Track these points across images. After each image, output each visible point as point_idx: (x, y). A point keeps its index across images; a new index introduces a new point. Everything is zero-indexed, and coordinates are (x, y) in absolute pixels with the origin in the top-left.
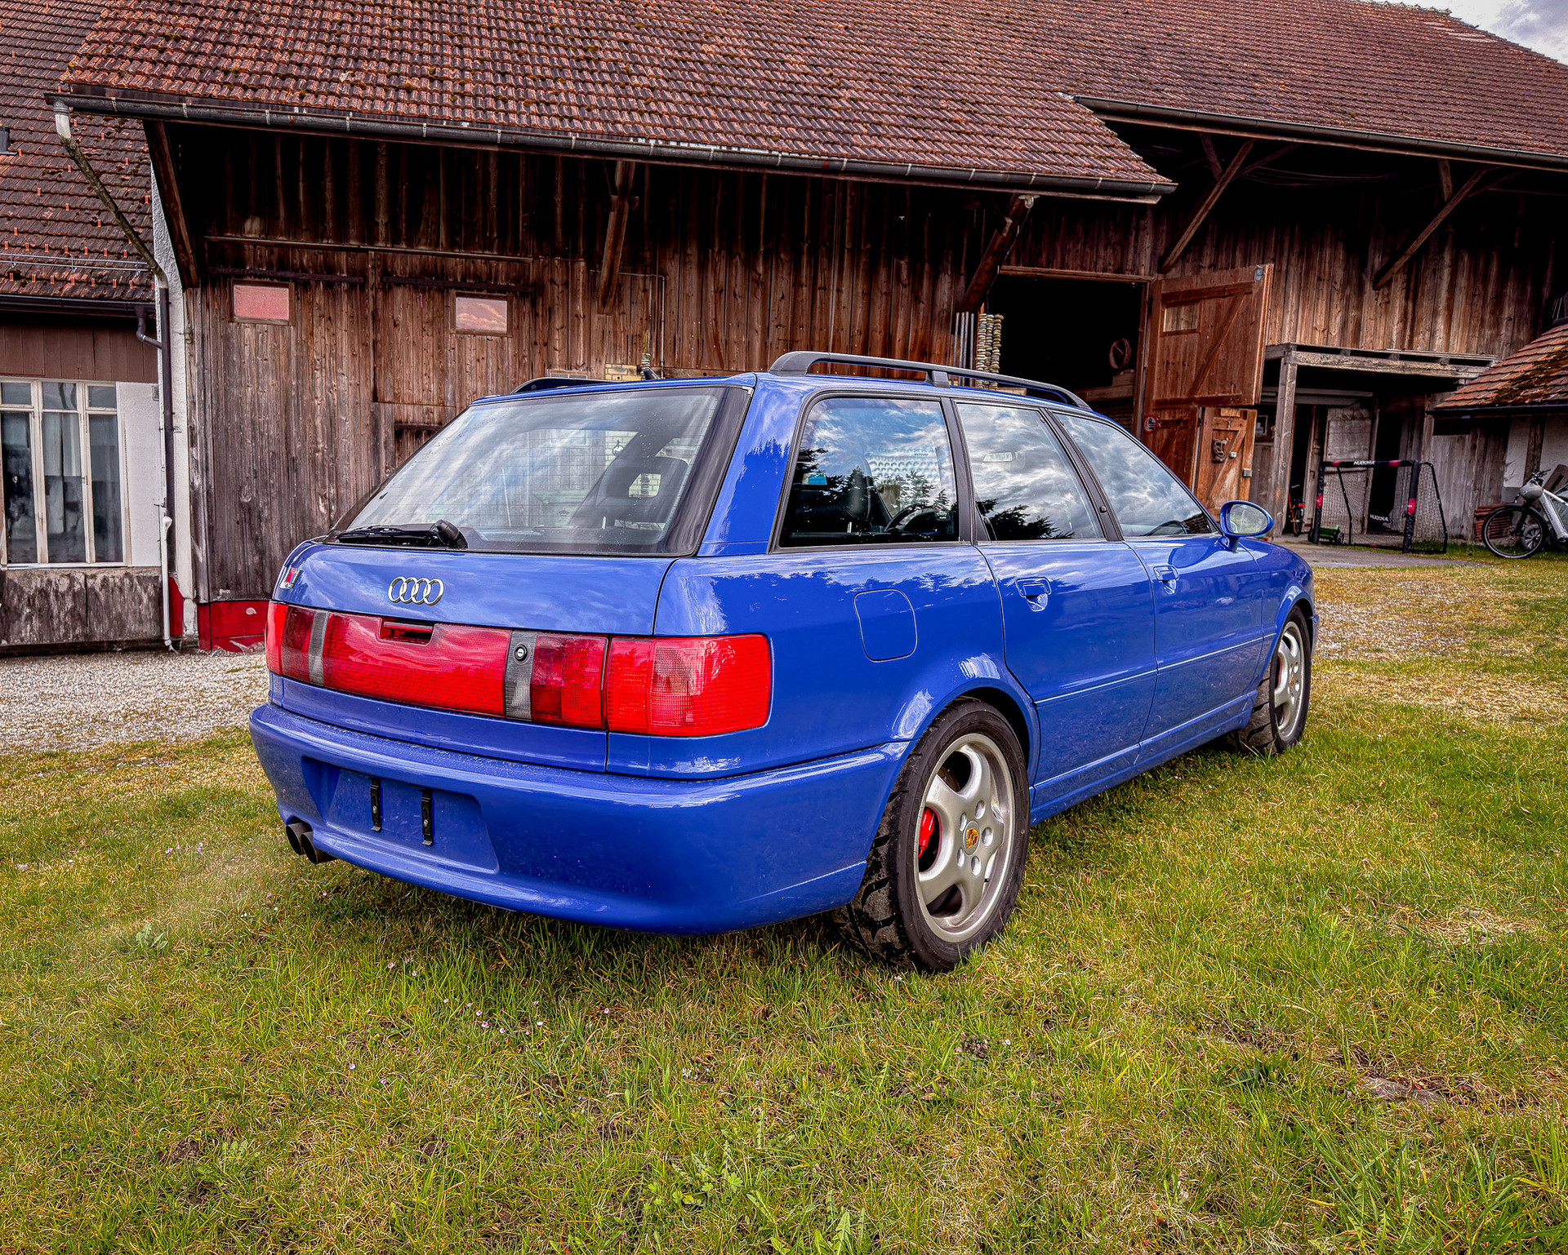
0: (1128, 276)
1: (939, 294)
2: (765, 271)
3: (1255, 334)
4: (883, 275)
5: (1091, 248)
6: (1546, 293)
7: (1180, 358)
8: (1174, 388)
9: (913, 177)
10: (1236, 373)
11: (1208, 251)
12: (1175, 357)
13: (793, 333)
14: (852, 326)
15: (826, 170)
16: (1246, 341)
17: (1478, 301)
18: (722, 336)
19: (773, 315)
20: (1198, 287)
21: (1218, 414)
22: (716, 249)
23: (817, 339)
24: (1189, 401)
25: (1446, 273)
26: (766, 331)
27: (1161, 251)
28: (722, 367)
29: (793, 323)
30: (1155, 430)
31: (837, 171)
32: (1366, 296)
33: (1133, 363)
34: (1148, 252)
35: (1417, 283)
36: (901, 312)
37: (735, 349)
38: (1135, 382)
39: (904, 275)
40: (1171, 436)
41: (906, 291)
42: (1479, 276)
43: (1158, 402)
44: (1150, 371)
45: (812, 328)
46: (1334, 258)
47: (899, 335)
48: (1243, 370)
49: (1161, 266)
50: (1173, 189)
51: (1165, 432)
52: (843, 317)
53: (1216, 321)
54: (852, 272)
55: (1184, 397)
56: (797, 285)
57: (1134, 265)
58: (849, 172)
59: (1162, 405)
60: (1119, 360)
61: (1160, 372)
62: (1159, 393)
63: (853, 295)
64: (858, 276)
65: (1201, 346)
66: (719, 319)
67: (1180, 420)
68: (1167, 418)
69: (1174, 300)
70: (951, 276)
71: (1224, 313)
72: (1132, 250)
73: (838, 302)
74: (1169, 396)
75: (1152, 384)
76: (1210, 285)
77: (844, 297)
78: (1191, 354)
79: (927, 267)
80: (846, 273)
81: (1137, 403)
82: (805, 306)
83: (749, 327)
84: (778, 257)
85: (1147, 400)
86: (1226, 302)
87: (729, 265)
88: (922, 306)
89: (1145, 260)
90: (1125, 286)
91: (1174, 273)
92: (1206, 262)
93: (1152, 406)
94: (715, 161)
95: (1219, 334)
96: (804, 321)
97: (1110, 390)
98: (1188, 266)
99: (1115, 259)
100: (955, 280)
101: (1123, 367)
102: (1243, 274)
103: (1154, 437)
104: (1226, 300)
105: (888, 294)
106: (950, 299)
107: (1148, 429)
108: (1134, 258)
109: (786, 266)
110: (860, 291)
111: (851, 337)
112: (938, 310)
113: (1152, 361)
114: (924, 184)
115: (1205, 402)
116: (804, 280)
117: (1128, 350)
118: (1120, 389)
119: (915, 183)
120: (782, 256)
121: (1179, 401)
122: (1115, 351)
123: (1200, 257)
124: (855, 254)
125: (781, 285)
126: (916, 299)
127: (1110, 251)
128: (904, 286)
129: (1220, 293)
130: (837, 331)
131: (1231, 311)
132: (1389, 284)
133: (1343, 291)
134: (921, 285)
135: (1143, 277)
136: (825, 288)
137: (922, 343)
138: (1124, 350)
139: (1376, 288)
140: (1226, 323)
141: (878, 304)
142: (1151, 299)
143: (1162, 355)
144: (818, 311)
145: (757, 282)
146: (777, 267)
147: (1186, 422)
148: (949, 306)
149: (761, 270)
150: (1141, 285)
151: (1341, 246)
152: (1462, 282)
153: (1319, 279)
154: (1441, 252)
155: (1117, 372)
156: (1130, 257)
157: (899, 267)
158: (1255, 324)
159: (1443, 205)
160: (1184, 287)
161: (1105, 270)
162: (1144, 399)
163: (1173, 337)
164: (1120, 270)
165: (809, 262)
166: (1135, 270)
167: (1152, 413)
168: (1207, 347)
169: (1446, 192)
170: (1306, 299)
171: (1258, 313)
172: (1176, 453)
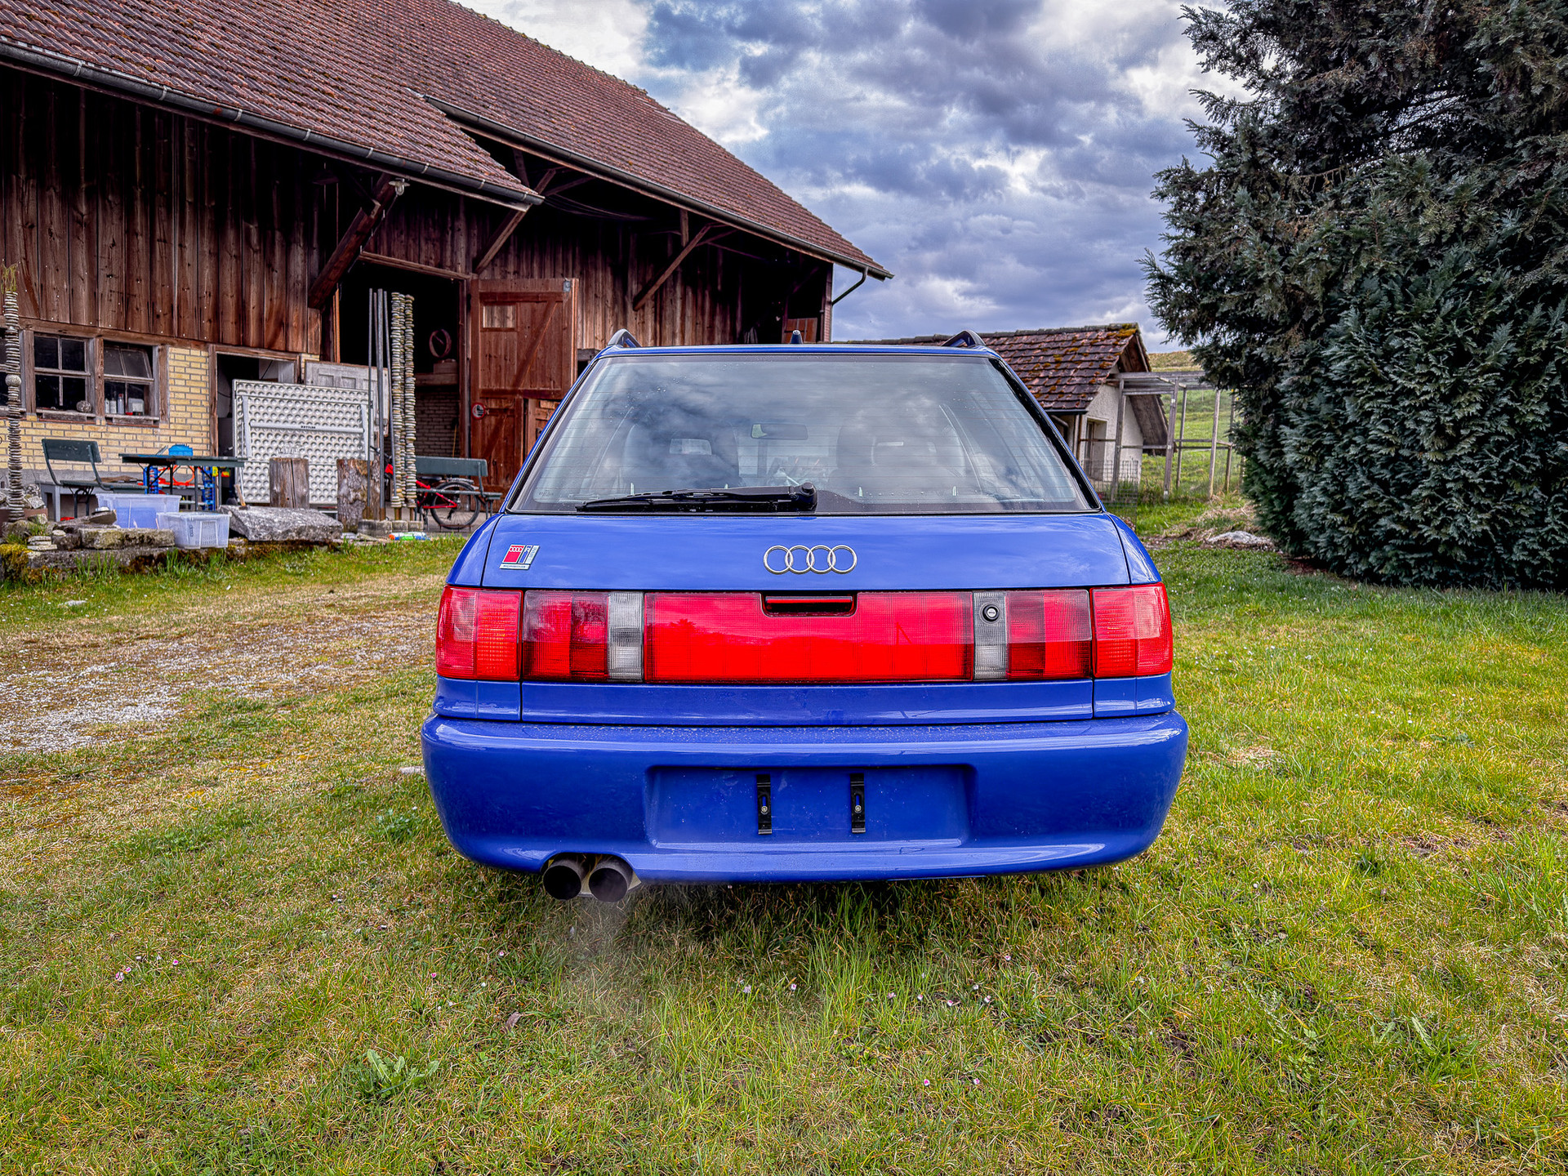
0: (448, 272)
1: (292, 267)
2: (89, 213)
3: (569, 338)
4: (231, 235)
5: (414, 240)
6: (738, 328)
7: (501, 352)
8: (498, 380)
9: (310, 143)
10: (554, 371)
11: (511, 258)
12: (496, 352)
13: (128, 286)
14: (199, 286)
15: (216, 116)
16: (561, 344)
17: (699, 328)
18: (36, 280)
19: (103, 263)
20: (513, 290)
21: (539, 405)
22: (22, 177)
23: (159, 295)
24: (514, 392)
25: (679, 303)
26: (94, 282)
27: (474, 253)
28: (39, 315)
29: (129, 276)
30: (483, 416)
31: (230, 120)
32: (629, 315)
33: (456, 352)
34: (463, 251)
35: (662, 308)
36: (254, 279)
37: (55, 296)
38: (458, 371)
39: (254, 240)
40: (499, 423)
41: (257, 257)
42: (699, 309)
43: (484, 392)
44: (474, 362)
45: (152, 283)
46: (604, 279)
47: (253, 302)
48: (560, 368)
49: (475, 265)
50: (541, 201)
51: (493, 419)
52: (188, 275)
53: (533, 323)
54: (195, 226)
55: (508, 388)
56: (130, 233)
57: (452, 261)
58: (242, 123)
59: (488, 394)
60: (440, 348)
61: (483, 366)
62: (484, 383)
63: (199, 254)
64: (203, 235)
65: (520, 343)
66: (30, 258)
67: (506, 410)
68: (493, 406)
69: (491, 299)
70: (304, 248)
71: (539, 317)
72: (449, 248)
73: (182, 258)
74: (494, 387)
75: (477, 376)
76: (524, 290)
77: (188, 254)
78: (512, 351)
79: (278, 234)
80: (188, 228)
81: (463, 390)
82: (142, 256)
83: (72, 273)
84: (105, 198)
85: (472, 388)
86: (540, 307)
87: (41, 198)
88: (275, 275)
89: (461, 259)
90: (444, 281)
91: (486, 275)
92: (511, 268)
93: (479, 395)
94: (81, 78)
95: (536, 334)
96: (143, 273)
97: (431, 376)
98: (497, 271)
99: (436, 253)
100: (308, 254)
101: (443, 356)
102: (553, 284)
103: (483, 423)
104: (540, 305)
105: (238, 257)
106: (304, 271)
107: (476, 415)
108: (452, 256)
109: (116, 210)
110: (206, 250)
111: (199, 298)
112: (292, 281)
113: (475, 353)
114: (320, 152)
115: (528, 394)
116: (139, 228)
117: (449, 341)
118: (442, 377)
119: (312, 150)
120: (110, 198)
121: (505, 392)
122: (434, 341)
123: (505, 264)
124: (198, 209)
125: (110, 232)
126: (270, 266)
127: (430, 246)
128: (255, 252)
129: (535, 298)
130: (182, 289)
131: (545, 315)
132: (643, 307)
133: (613, 308)
134: (273, 253)
135: (460, 274)
136: (166, 241)
137: (278, 312)
138: (444, 340)
139: (635, 310)
140: (542, 325)
141: (228, 267)
142: (469, 296)
143: (484, 349)
144: (158, 265)
145: (79, 222)
146: (104, 209)
147: (512, 411)
148: (304, 279)
149: (84, 209)
150: (459, 282)
151: (609, 269)
152: (689, 312)
153: (596, 296)
154: (674, 287)
155: (438, 360)
156: (448, 254)
157: (248, 231)
158: (568, 329)
159: (682, 249)
160: (500, 289)
161: (427, 263)
162: (470, 388)
163: (494, 333)
164: (440, 265)
165: (144, 211)
166: (453, 267)
167: (479, 401)
168: (527, 344)
169: (685, 239)
170: (589, 312)
171: (569, 320)
172: (505, 438)
